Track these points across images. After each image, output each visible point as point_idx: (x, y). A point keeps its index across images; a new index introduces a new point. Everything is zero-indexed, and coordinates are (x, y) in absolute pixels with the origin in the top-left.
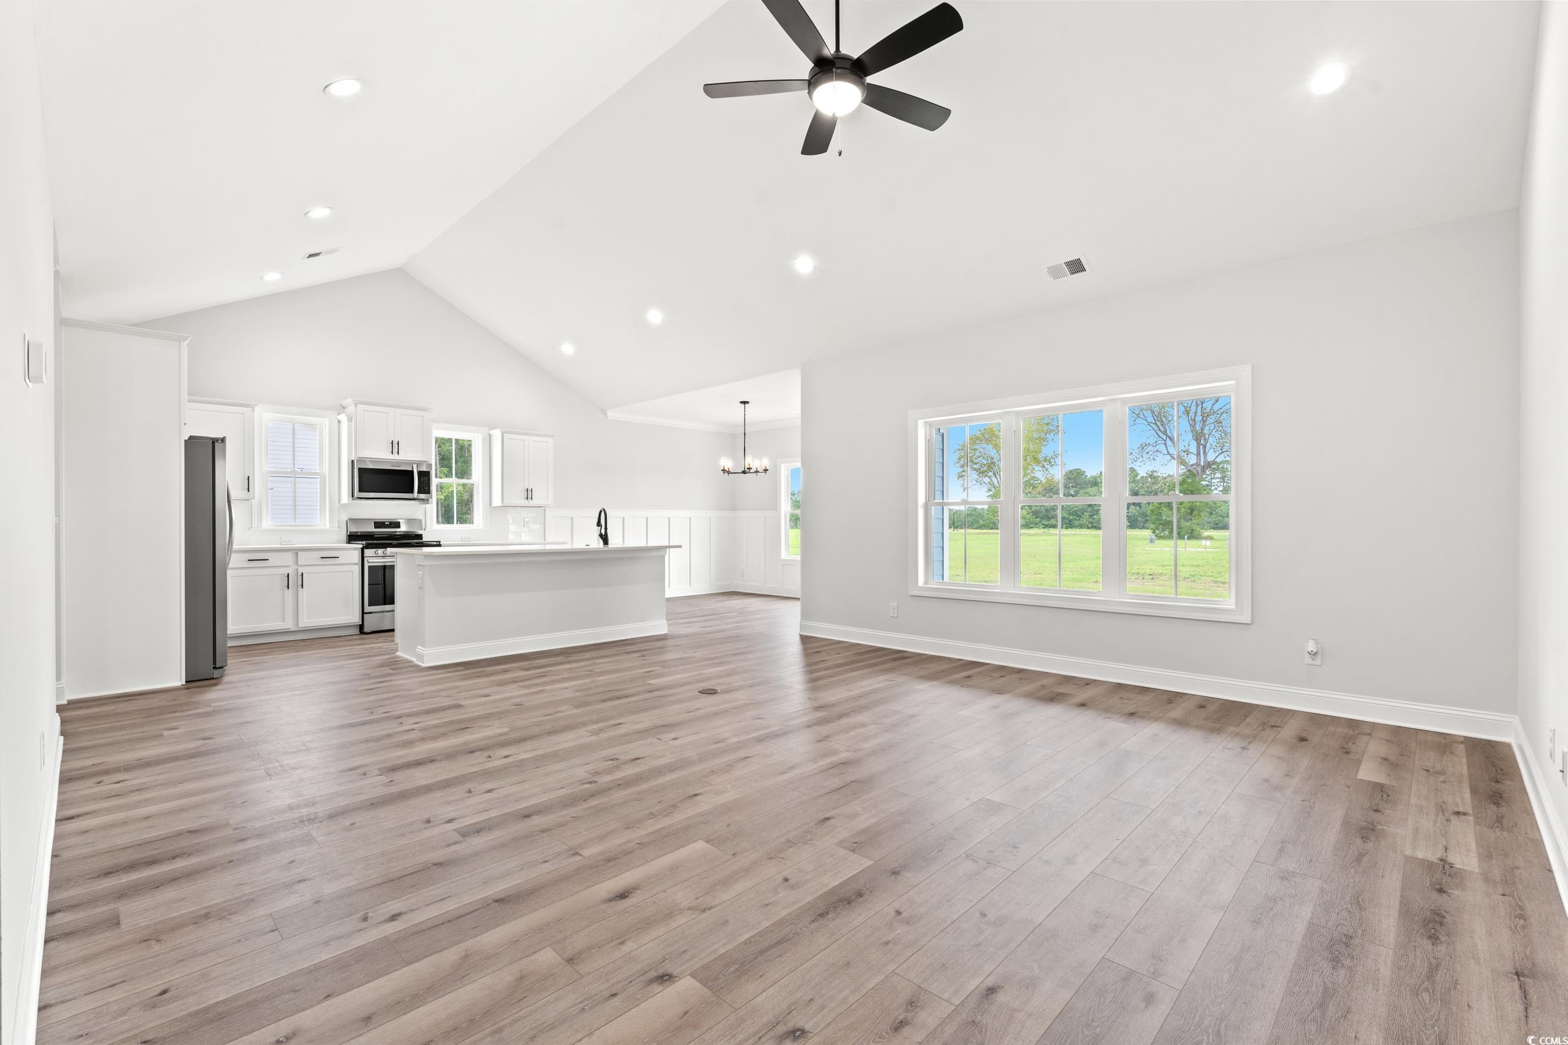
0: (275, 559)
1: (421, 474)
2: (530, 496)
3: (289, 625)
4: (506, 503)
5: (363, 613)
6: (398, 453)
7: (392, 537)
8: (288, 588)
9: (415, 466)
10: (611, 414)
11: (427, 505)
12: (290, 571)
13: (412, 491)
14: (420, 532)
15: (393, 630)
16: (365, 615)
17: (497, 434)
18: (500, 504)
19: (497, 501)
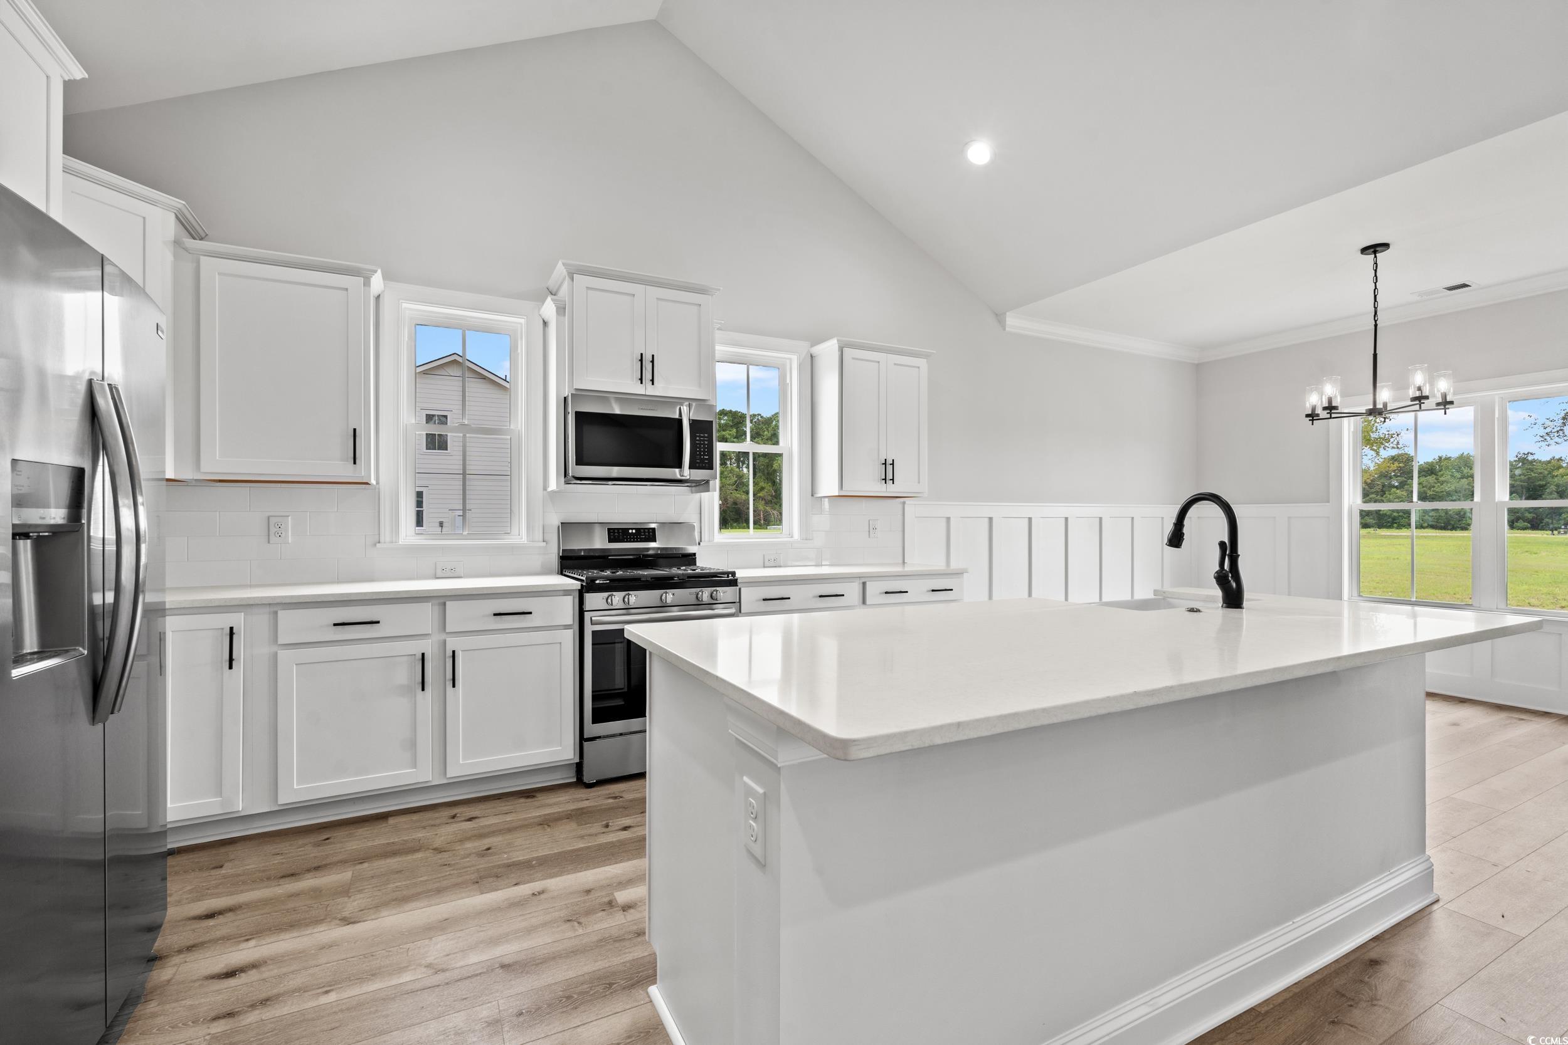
0: (392, 620)
1: (694, 424)
2: (890, 476)
3: (425, 773)
4: (849, 489)
5: (582, 739)
6: (652, 381)
7: (642, 560)
8: (423, 689)
9: (685, 409)
10: (1012, 321)
11: (703, 494)
12: (428, 646)
13: (679, 465)
14: (691, 549)
15: (642, 775)
16: (586, 744)
17: (828, 350)
18: (835, 492)
19: (828, 485)
